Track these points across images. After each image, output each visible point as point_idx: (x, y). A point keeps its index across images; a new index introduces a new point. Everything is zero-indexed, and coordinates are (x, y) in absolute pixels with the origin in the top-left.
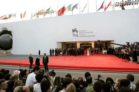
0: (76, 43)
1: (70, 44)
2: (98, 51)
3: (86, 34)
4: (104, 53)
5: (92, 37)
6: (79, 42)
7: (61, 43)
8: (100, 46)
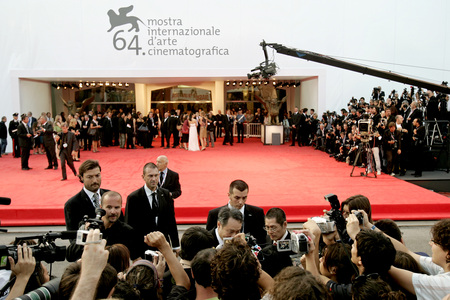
0: (132, 86)
1: (98, 90)
2: (241, 128)
3: (182, 42)
4: (269, 140)
5: (215, 56)
6: (148, 82)
7: (46, 88)
8: (250, 105)
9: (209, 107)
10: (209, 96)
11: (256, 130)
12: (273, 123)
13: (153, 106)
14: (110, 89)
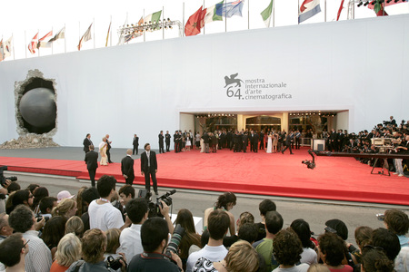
0: (236, 116)
1: (218, 118)
3: (264, 92)
4: (316, 148)
5: (283, 99)
6: (244, 114)
7: (192, 116)
8: (304, 127)
9: (279, 128)
10: (278, 121)
11: (307, 142)
12: (319, 138)
13: (247, 127)
14: (224, 117)
